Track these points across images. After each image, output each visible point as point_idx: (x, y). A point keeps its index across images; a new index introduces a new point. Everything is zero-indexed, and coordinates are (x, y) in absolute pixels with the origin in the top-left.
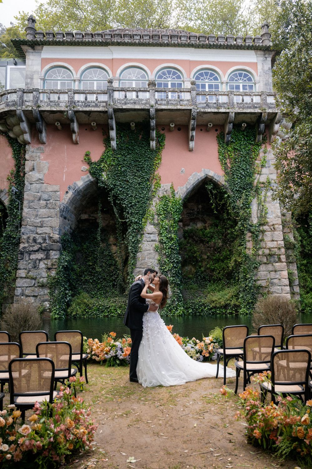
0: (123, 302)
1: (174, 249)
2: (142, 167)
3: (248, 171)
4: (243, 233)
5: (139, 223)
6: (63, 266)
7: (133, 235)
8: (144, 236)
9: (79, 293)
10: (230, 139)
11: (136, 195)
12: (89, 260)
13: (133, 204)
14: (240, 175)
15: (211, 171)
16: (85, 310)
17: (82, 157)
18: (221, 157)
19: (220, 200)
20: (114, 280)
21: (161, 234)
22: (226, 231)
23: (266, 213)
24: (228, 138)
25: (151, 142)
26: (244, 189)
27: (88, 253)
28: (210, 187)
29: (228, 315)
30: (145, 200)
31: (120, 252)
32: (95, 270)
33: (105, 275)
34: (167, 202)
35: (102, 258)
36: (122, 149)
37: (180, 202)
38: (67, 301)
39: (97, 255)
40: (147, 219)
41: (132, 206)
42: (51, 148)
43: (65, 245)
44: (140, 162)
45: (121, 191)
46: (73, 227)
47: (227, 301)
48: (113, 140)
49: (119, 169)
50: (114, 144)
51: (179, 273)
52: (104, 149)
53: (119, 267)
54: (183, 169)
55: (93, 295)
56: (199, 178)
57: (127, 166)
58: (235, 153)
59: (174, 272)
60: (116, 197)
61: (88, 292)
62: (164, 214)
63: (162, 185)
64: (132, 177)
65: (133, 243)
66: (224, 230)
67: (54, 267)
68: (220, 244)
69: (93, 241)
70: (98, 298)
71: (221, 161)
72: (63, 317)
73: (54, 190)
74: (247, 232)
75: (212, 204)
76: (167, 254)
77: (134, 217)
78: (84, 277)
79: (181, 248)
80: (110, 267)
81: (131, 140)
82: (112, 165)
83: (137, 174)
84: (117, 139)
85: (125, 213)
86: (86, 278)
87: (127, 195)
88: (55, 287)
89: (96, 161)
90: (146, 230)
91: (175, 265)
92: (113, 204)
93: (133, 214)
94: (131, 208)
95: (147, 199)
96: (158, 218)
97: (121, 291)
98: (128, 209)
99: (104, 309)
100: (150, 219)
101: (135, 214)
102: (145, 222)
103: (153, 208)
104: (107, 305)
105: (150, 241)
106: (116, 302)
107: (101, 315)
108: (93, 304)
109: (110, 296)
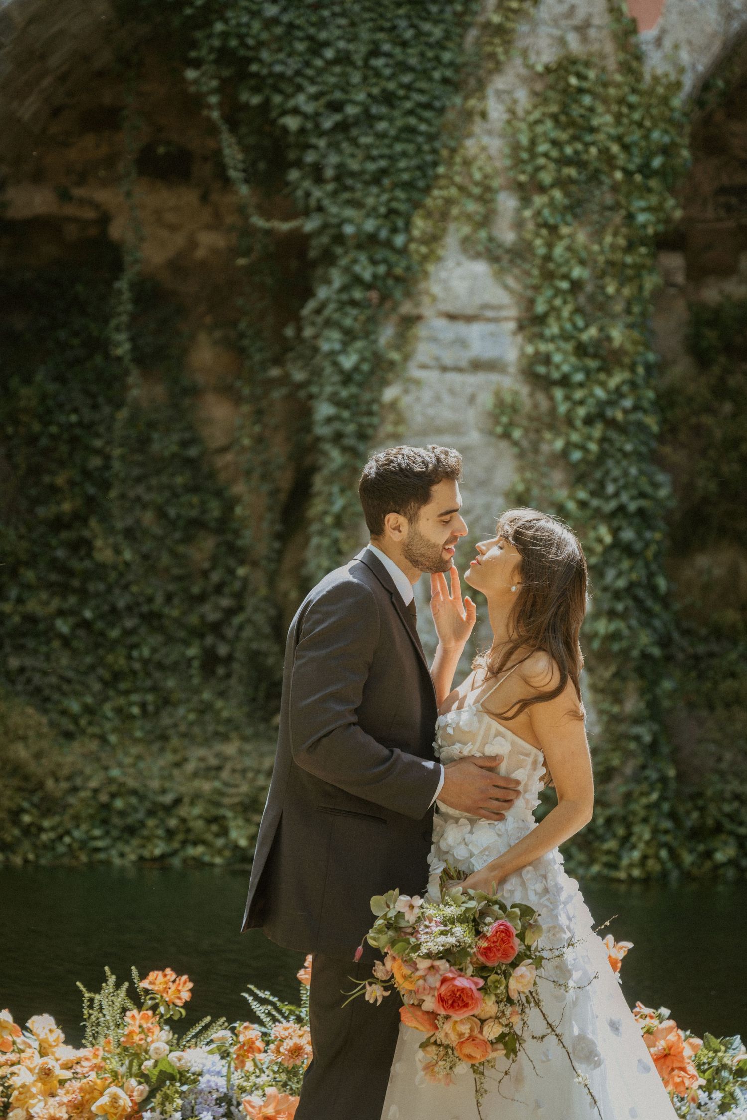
1: (622, 429)
5: (388, 244)
7: (348, 322)
8: (421, 331)
11: (375, 52)
12: (54, 489)
13: (351, 110)
16: (15, 815)
20: (216, 628)
21: (540, 320)
27: (44, 441)
30: (438, 90)
31: (260, 440)
32: (89, 555)
33: (157, 588)
34: (587, 100)
35: (139, 480)
37: (677, 102)
39: (107, 458)
40: (444, 216)
41: (343, 127)
45: (275, 21)
51: (653, 589)
53: (247, 538)
55: (74, 718)
59: (621, 583)
60: (236, 65)
61: (39, 698)
62: (564, 183)
65: (347, 378)
70: (103, 739)
76: (576, 456)
77: (356, 204)
79: (673, 430)
80: (188, 539)
85: (294, 175)
87: (317, 47)
90: (436, 289)
91: (628, 534)
92: (215, 115)
93: (349, 182)
94: (340, 137)
95: (445, 81)
96: (519, 211)
97: (254, 700)
98: (315, 147)
99: (140, 815)
100: (469, 217)
101: (367, 183)
102: (433, 239)
103: (485, 140)
104: (164, 791)
105: (459, 370)
106: (219, 768)
107: (122, 855)
108: (69, 778)
109: (183, 728)
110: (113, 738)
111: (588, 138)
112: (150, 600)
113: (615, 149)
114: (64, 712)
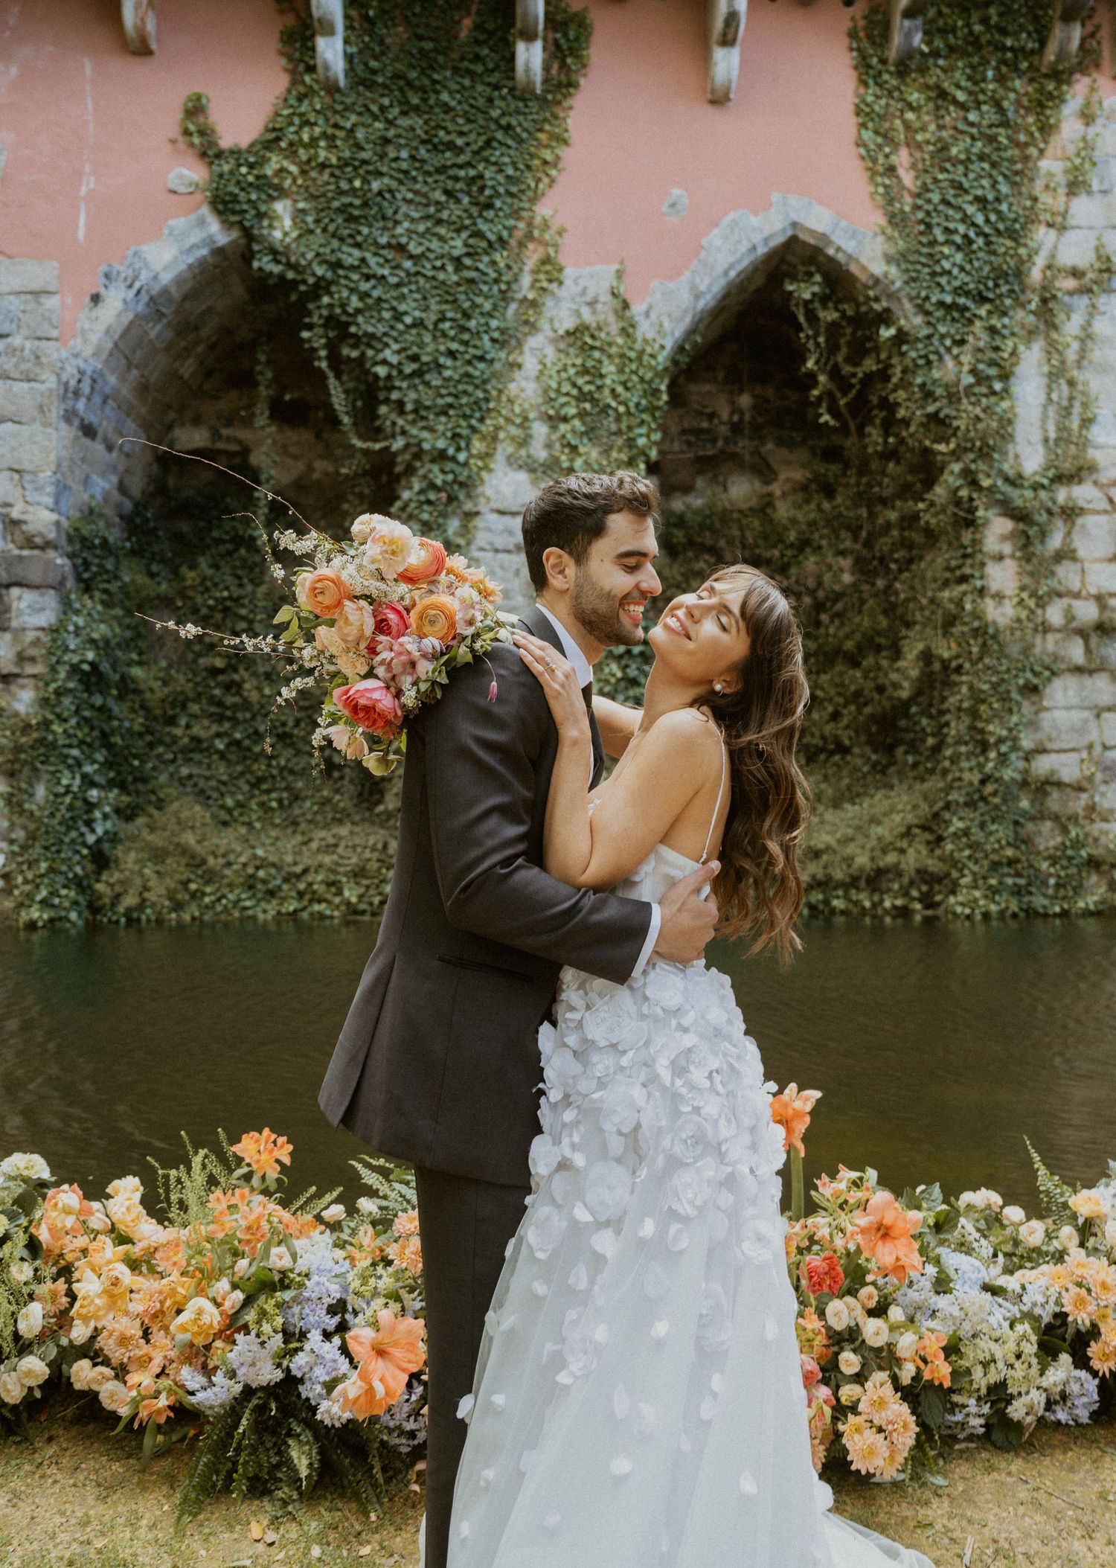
0: (374, 849)
2: (472, 181)
3: (1004, 207)
4: (969, 521)
5: (454, 459)
6: (75, 669)
7: (425, 516)
8: (478, 522)
9: (160, 800)
10: (917, 39)
11: (443, 319)
13: (425, 359)
14: (962, 229)
15: (818, 208)
16: (185, 883)
17: (172, 120)
18: (867, 135)
19: (855, 359)
22: (872, 515)
23: (1087, 422)
24: (908, 36)
25: (521, 47)
26: (982, 299)
28: (806, 291)
29: (888, 920)
30: (488, 347)
34: (597, 355)
36: (370, 85)
38: (91, 839)
40: (495, 439)
41: (418, 373)
42: (14, 71)
43: (86, 564)
44: (460, 151)
46: (137, 485)
47: (884, 851)
48: (330, 31)
49: (357, 183)
50: (332, 51)
52: (283, 81)
54: (677, 191)
55: (229, 811)
56: (757, 238)
57: (400, 171)
58: (939, 117)
60: (339, 327)
61: (203, 797)
62: (582, 415)
63: (569, 273)
64: (421, 228)
66: (864, 512)
67: (30, 669)
68: (847, 578)
69: (230, 553)
70: (249, 825)
71: (870, 157)
72: (73, 916)
73: (34, 286)
74: (990, 514)
75: (812, 378)
77: (431, 429)
78: (188, 726)
81: (420, 38)
82: (323, 166)
83: (445, 215)
84: (349, 27)
85: (383, 410)
86: (197, 730)
87: (398, 316)
88: (35, 770)
89: (244, 144)
90: (488, 492)
92: (324, 365)
93: (423, 413)
94: (417, 381)
95: (494, 341)
96: (548, 436)
97: (360, 795)
98: (400, 389)
99: (278, 882)
100: (513, 439)
101: (437, 415)
102: (487, 456)
103: (523, 384)
104: (295, 864)
105: (508, 551)
106: (336, 845)
107: (265, 911)
108: (224, 856)
109: (309, 817)
110: (258, 825)
111: (599, 382)
112: (284, 724)
113: (620, 389)
114: (223, 807)
